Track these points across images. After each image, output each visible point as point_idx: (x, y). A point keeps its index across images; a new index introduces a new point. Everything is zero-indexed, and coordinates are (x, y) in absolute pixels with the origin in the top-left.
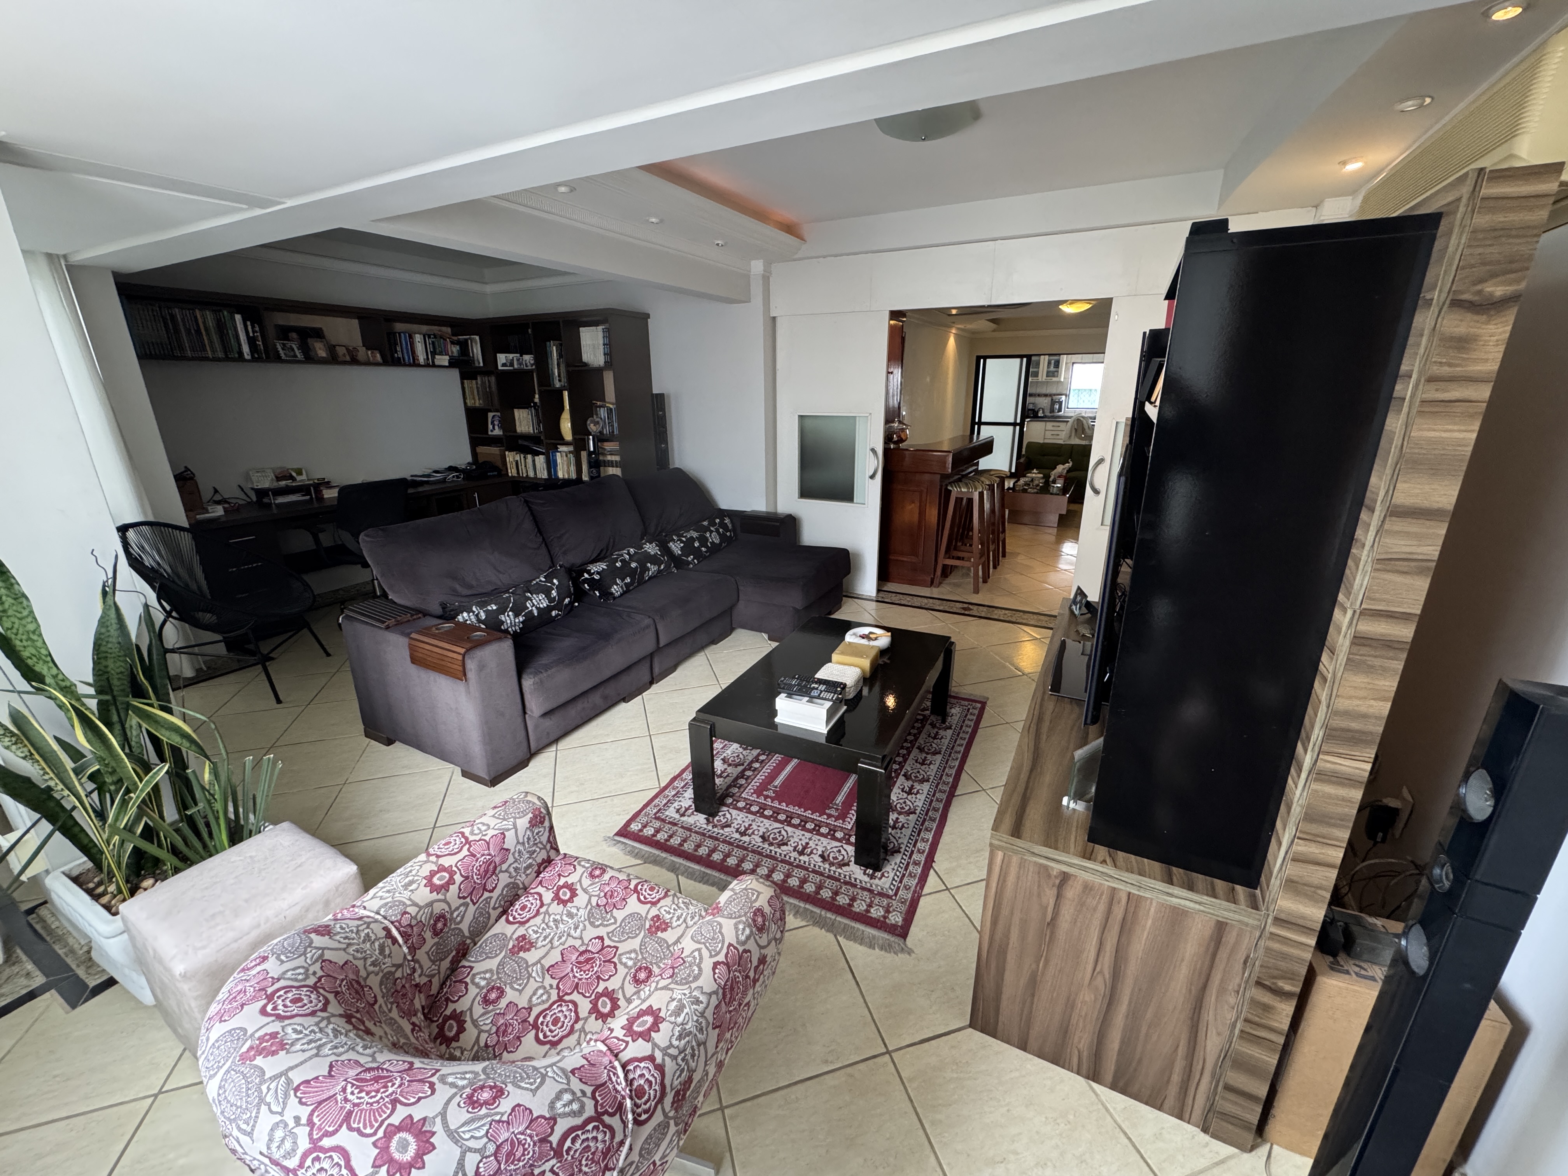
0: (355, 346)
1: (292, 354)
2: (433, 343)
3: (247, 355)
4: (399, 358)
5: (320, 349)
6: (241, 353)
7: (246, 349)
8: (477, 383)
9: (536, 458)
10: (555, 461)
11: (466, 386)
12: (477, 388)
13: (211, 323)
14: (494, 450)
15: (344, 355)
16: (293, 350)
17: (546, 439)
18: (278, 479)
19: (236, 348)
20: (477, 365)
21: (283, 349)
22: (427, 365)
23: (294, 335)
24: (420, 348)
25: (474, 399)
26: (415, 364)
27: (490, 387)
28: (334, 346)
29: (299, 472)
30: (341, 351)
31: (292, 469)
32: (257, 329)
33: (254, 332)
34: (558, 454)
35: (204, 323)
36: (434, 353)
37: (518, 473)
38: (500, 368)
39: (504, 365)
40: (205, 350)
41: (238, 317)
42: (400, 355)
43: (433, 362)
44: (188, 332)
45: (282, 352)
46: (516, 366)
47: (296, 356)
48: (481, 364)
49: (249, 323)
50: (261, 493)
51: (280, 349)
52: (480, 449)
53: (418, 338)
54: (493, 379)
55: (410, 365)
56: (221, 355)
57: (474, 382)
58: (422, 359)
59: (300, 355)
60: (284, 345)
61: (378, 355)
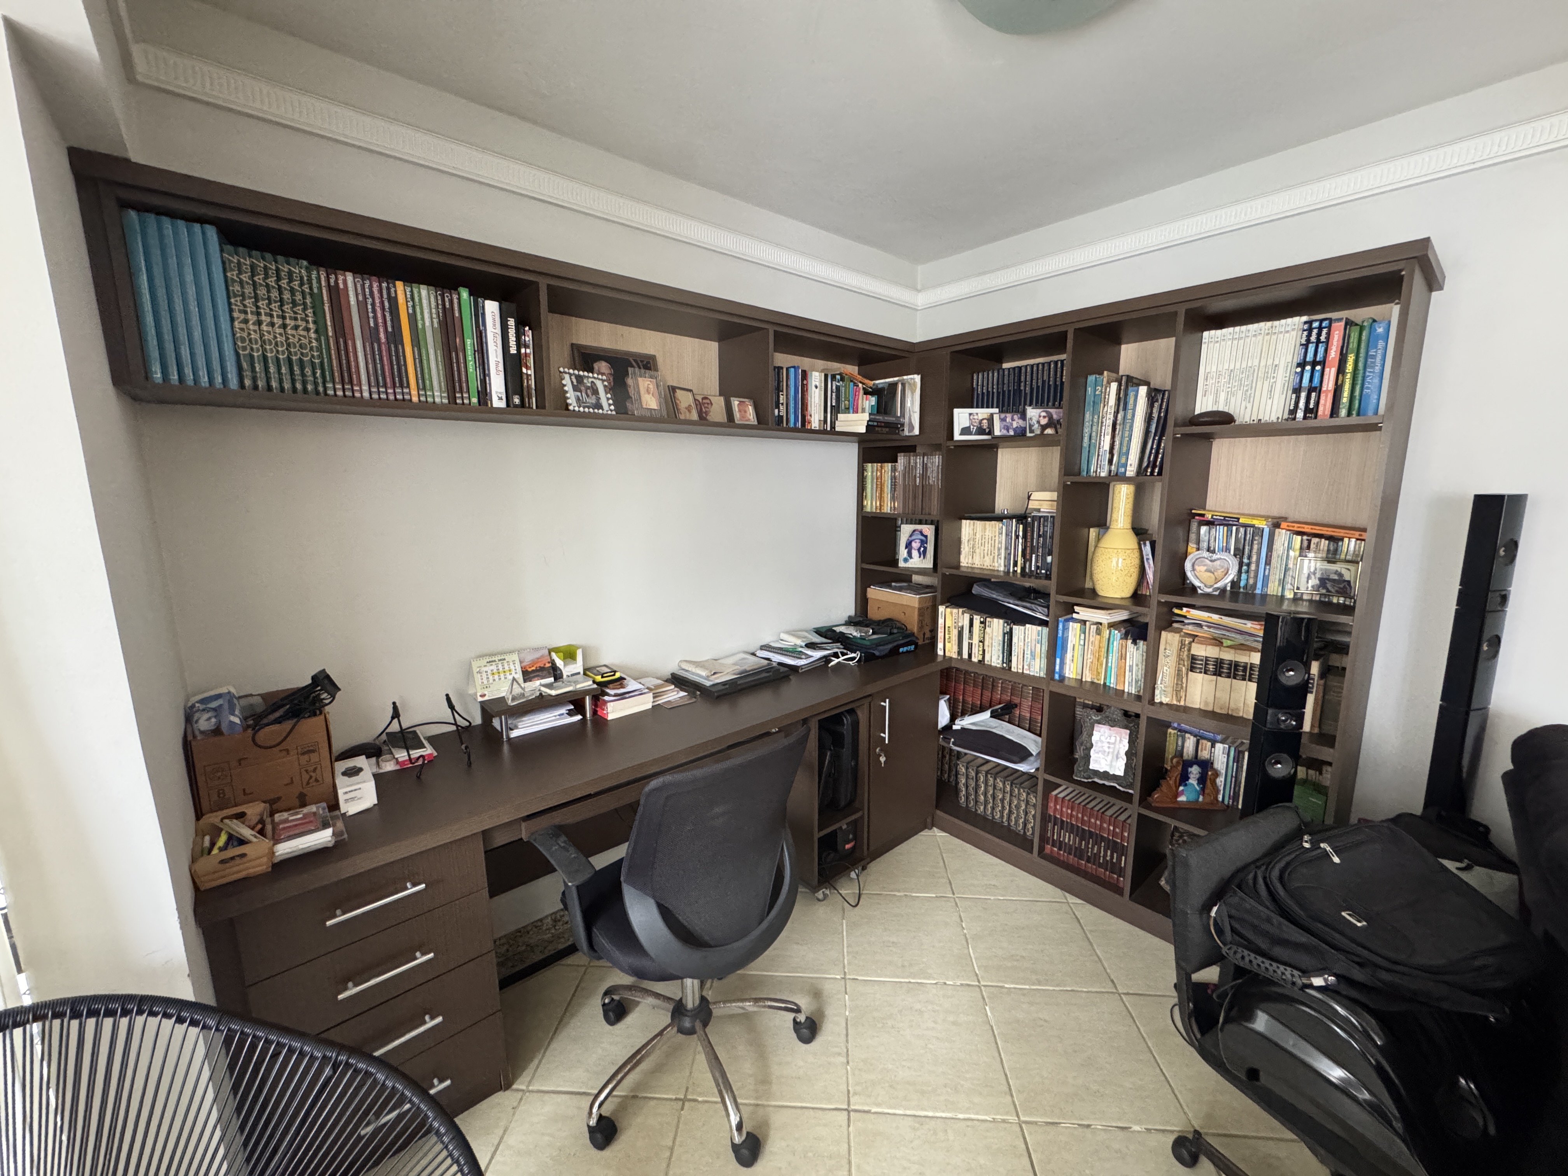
0: (706, 393)
1: (592, 400)
2: (838, 388)
3: (498, 401)
4: (780, 418)
5: (648, 392)
6: (484, 394)
7: (497, 384)
8: (894, 470)
9: (1017, 630)
10: (1065, 641)
11: (868, 474)
12: (894, 478)
13: (429, 319)
14: (911, 600)
15: (689, 408)
16: (596, 392)
17: (1058, 593)
18: (528, 675)
19: (474, 384)
20: (906, 433)
21: (575, 389)
22: (823, 432)
23: (603, 366)
24: (815, 398)
25: (881, 498)
26: (803, 430)
27: (924, 476)
28: (673, 389)
29: (569, 655)
30: (684, 400)
31: (557, 650)
32: (528, 338)
33: (519, 346)
34: (1074, 628)
35: (412, 318)
36: (836, 410)
37: (960, 653)
38: (957, 437)
39: (965, 431)
40: (404, 384)
41: (491, 308)
42: (783, 413)
43: (833, 426)
44: (371, 336)
45: (572, 397)
46: (997, 432)
47: (599, 406)
48: (916, 431)
49: (511, 322)
50: (489, 709)
51: (569, 388)
52: (875, 593)
53: (816, 379)
54: (936, 461)
55: (795, 430)
56: (439, 396)
57: (888, 466)
58: (816, 419)
59: (607, 405)
60: (580, 379)
61: (751, 409)
